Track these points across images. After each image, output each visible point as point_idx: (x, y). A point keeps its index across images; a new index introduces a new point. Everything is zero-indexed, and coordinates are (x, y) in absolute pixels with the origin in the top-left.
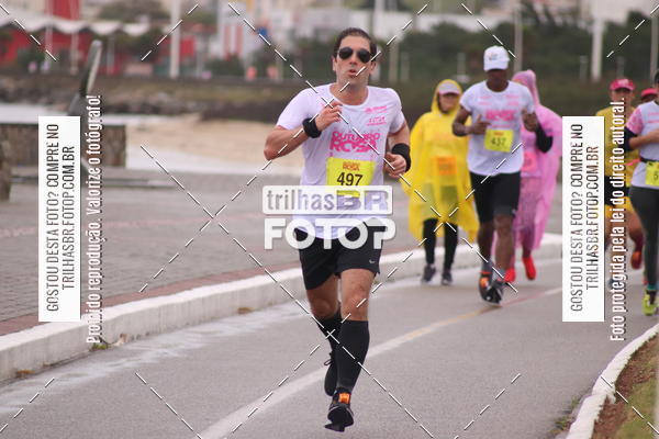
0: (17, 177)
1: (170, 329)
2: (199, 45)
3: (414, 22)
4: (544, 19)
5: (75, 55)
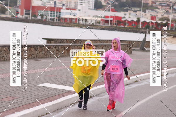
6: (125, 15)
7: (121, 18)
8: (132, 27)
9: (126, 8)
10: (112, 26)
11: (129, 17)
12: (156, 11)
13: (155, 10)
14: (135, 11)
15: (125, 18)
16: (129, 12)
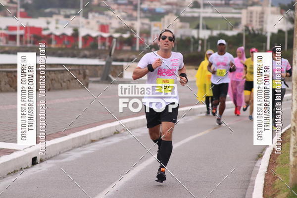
0: (90, 81)
1: (138, 127)
2: (145, 40)
3: (212, 33)
4: (252, 32)
5: (108, 44)
6: (48, 23)
7: (40, 30)
8: (64, 46)
9: (48, 10)
10: (24, 45)
11: (57, 28)
12: (107, 15)
13: (106, 12)
14: (67, 16)
15: (47, 29)
16: (55, 17)
